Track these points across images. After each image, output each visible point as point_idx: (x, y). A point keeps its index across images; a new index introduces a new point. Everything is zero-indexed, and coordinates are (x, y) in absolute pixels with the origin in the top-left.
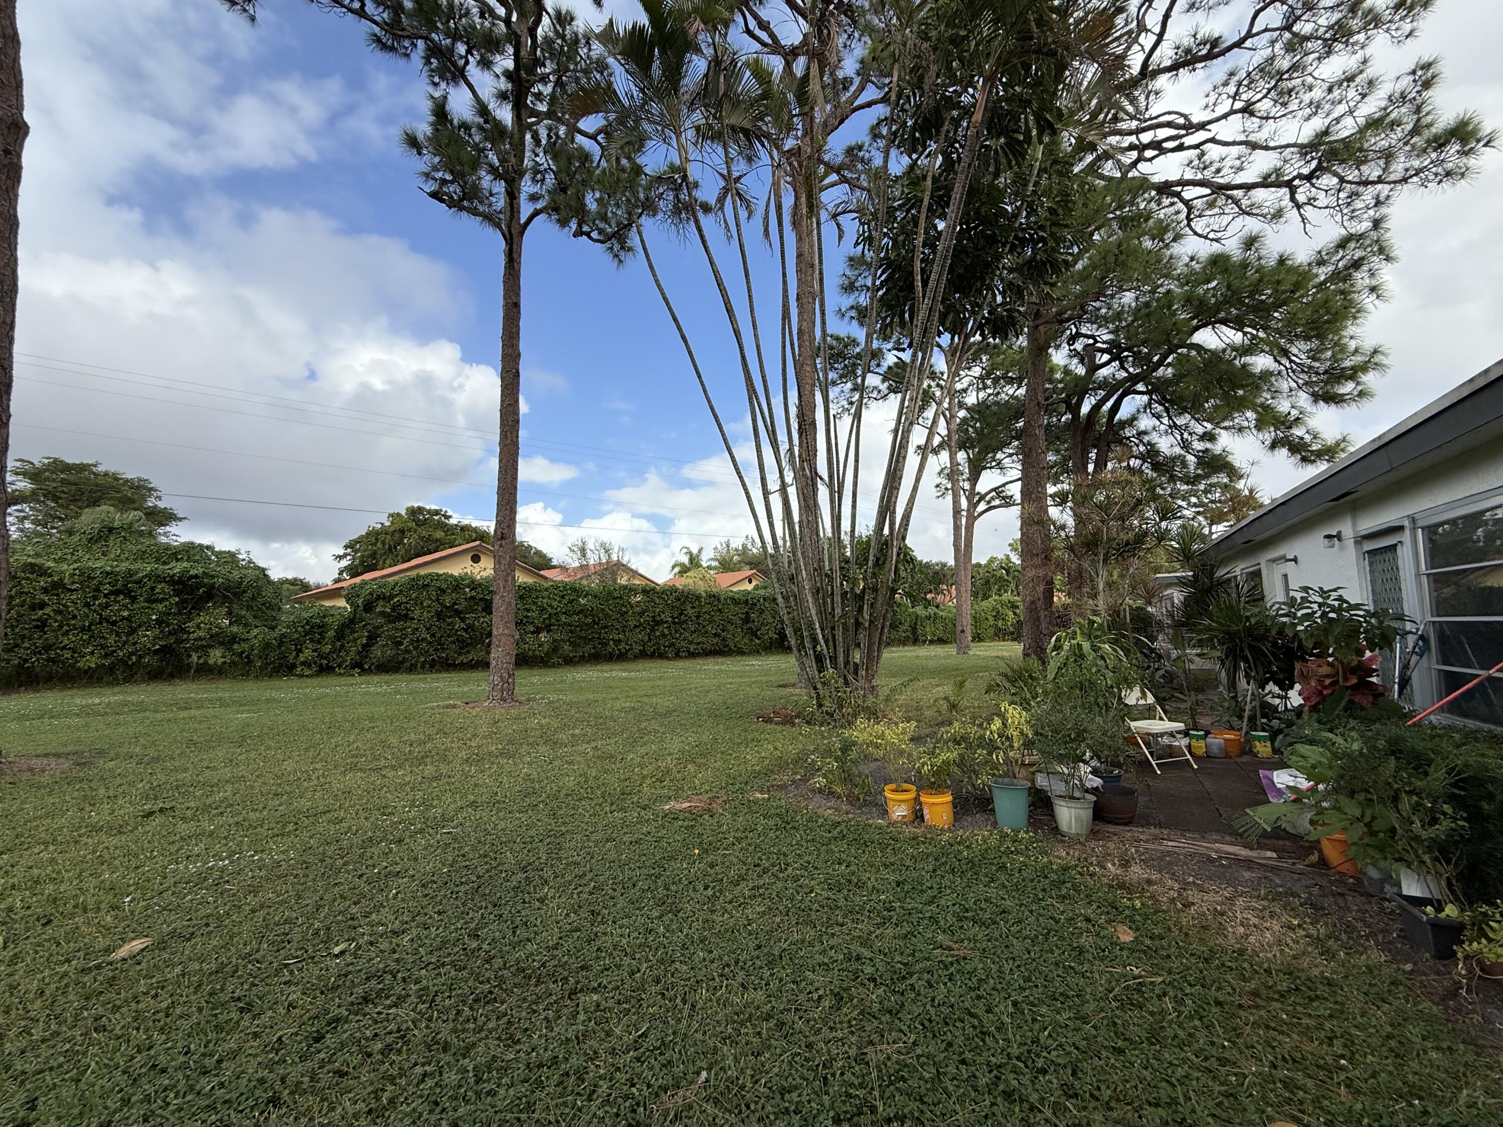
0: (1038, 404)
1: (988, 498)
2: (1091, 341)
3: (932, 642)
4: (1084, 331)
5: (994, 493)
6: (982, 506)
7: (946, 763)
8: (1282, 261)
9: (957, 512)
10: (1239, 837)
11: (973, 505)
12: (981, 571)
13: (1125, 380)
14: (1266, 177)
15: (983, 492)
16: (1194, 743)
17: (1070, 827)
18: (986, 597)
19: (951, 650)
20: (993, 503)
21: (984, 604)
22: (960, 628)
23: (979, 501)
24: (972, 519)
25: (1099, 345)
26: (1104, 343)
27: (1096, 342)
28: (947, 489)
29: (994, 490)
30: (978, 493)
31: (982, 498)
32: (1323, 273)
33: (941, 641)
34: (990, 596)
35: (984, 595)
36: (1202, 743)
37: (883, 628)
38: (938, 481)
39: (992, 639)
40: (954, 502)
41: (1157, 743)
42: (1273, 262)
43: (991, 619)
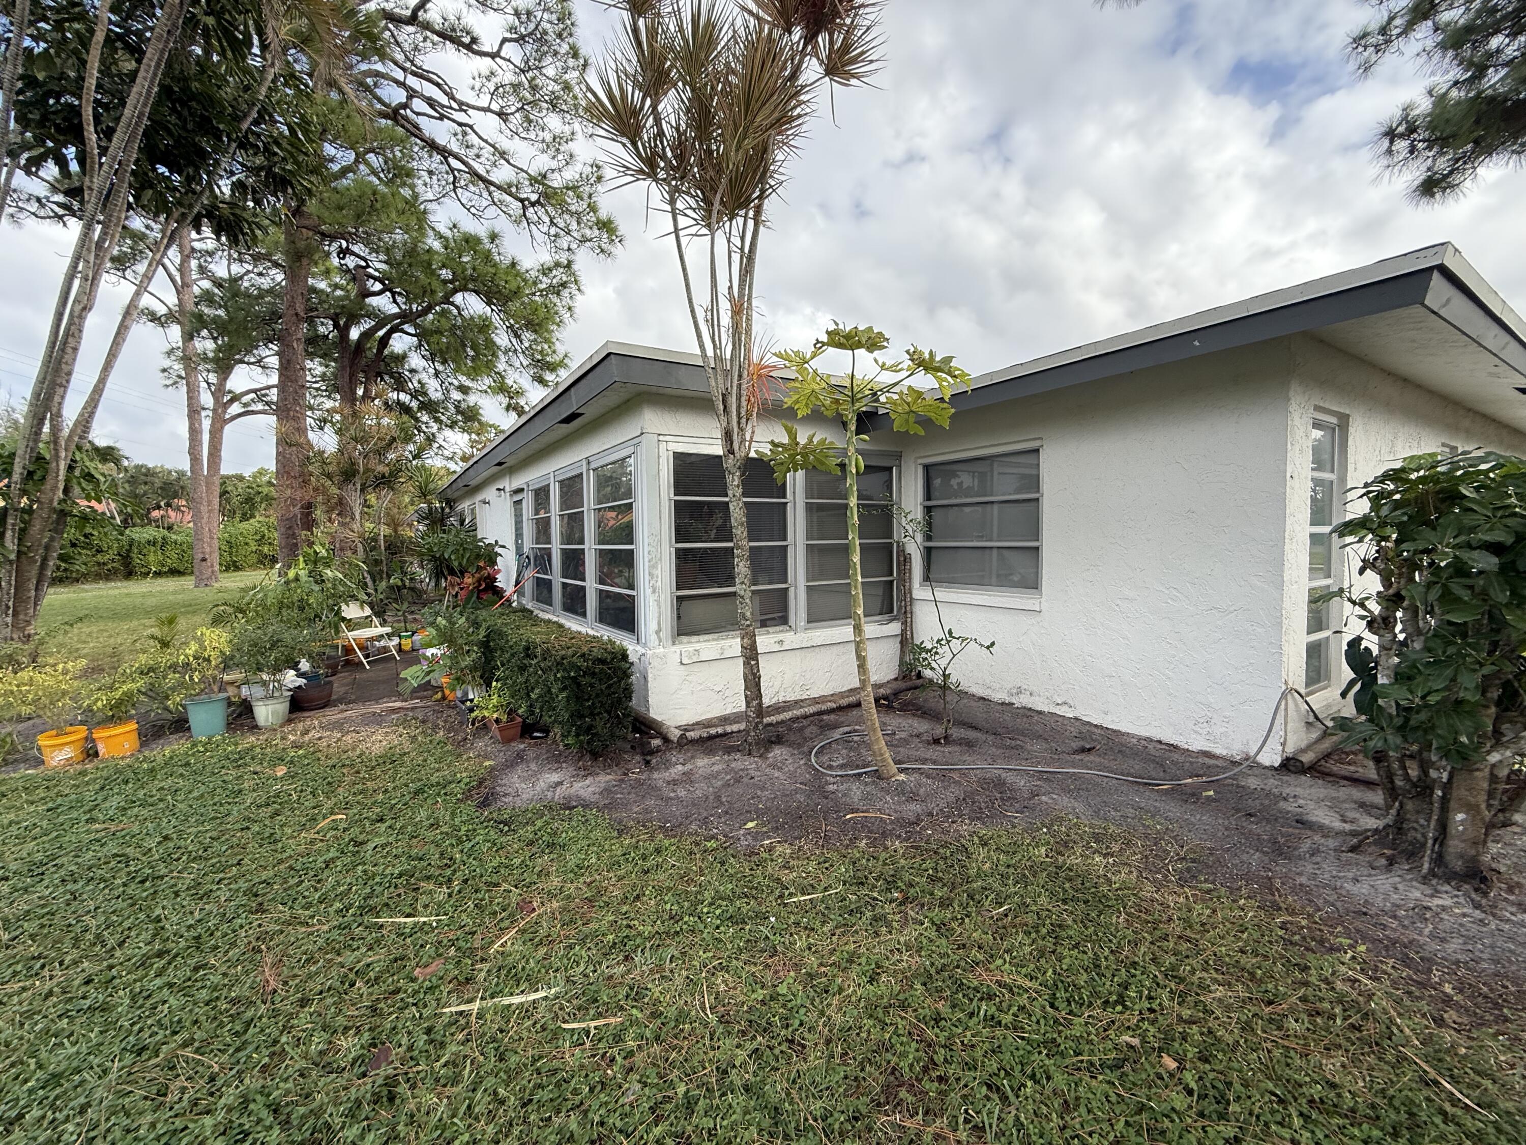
0: (297, 314)
1: (246, 399)
2: (363, 264)
3: (158, 574)
4: (355, 248)
5: (253, 395)
6: (235, 409)
7: (129, 695)
8: (513, 264)
9: (194, 411)
10: (400, 696)
11: (221, 406)
12: (240, 485)
13: (395, 316)
14: (510, 185)
15: (238, 391)
16: (403, 641)
17: (267, 720)
18: (245, 518)
19: (188, 582)
20: (253, 407)
21: (245, 526)
22: (200, 556)
23: (232, 400)
24: (220, 422)
25: (370, 270)
26: (376, 270)
27: (368, 266)
28: (180, 377)
29: (255, 391)
30: (230, 392)
31: (235, 398)
32: (545, 282)
33: (175, 572)
34: (253, 516)
35: (244, 514)
36: (409, 641)
37: (45, 560)
38: (167, 363)
39: (253, 567)
40: (190, 398)
41: (373, 647)
42: (508, 262)
43: (252, 543)
